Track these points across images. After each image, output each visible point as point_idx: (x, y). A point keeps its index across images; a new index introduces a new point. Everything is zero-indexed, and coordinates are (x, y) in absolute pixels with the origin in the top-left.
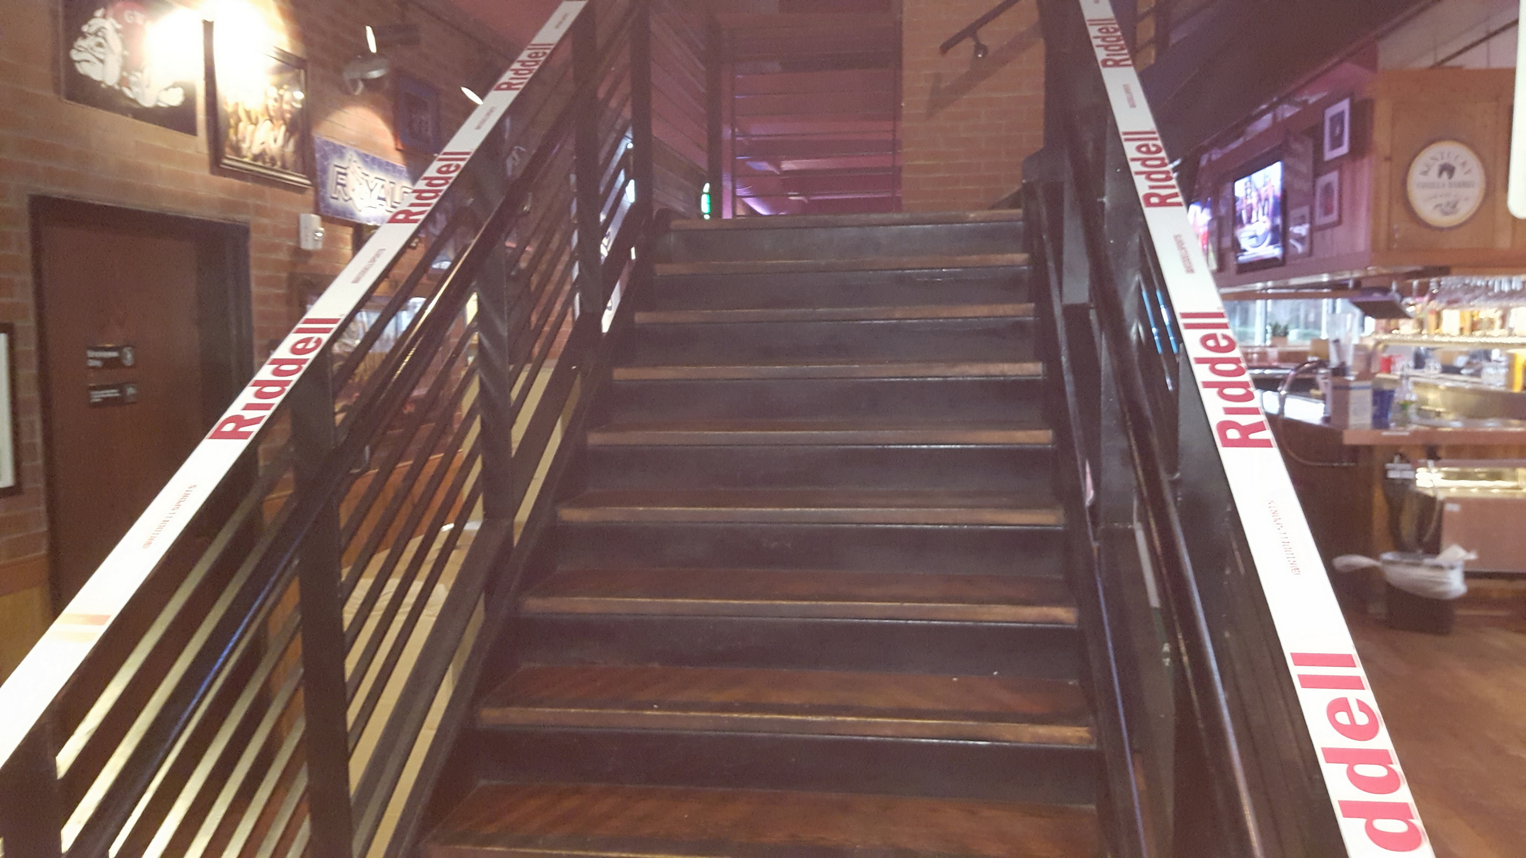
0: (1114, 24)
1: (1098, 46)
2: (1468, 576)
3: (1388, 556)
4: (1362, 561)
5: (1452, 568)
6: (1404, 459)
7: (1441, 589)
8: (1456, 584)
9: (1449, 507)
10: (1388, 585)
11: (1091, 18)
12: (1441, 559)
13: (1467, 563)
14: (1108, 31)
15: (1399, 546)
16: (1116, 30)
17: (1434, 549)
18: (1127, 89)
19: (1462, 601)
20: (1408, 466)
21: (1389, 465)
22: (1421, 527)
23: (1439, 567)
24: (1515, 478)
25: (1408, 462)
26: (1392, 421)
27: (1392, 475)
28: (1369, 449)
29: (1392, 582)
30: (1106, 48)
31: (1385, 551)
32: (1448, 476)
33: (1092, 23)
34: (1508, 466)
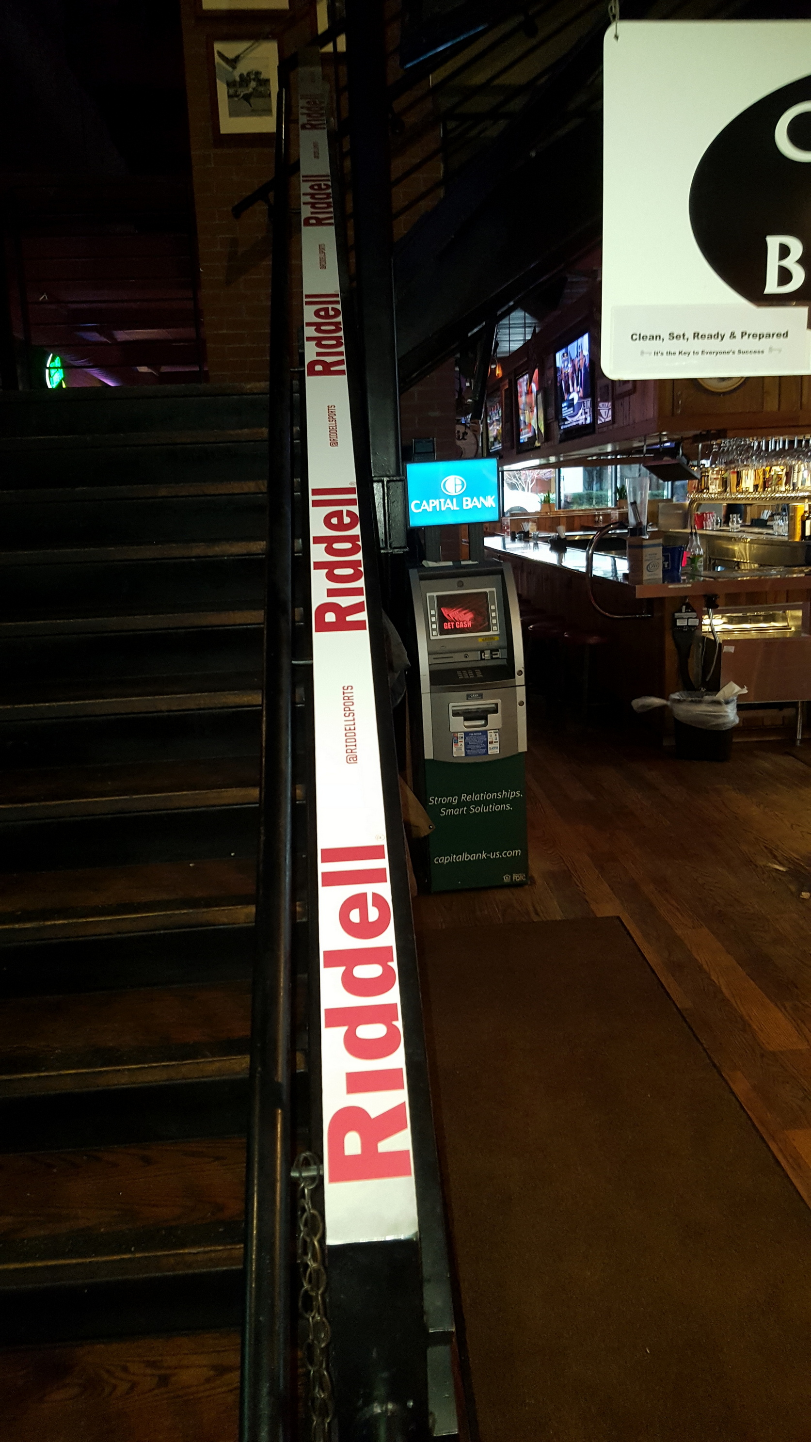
0: (328, 180)
1: (304, 203)
2: (740, 707)
3: (675, 696)
4: (656, 701)
5: (727, 703)
6: (690, 608)
7: (721, 721)
8: (731, 715)
9: (726, 649)
10: (675, 719)
11: (305, 174)
12: (720, 696)
13: (740, 697)
14: (320, 188)
15: (688, 686)
16: (328, 187)
17: (715, 687)
18: (322, 249)
19: (735, 730)
20: (694, 614)
21: (677, 615)
22: (705, 669)
23: (718, 703)
24: (785, 619)
25: (693, 611)
26: (683, 575)
27: (679, 623)
28: (661, 600)
29: (678, 718)
30: (313, 205)
31: (673, 693)
32: (731, 621)
33: (305, 179)
34: (779, 609)
